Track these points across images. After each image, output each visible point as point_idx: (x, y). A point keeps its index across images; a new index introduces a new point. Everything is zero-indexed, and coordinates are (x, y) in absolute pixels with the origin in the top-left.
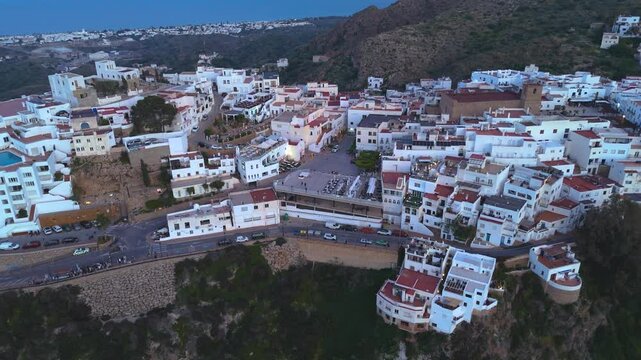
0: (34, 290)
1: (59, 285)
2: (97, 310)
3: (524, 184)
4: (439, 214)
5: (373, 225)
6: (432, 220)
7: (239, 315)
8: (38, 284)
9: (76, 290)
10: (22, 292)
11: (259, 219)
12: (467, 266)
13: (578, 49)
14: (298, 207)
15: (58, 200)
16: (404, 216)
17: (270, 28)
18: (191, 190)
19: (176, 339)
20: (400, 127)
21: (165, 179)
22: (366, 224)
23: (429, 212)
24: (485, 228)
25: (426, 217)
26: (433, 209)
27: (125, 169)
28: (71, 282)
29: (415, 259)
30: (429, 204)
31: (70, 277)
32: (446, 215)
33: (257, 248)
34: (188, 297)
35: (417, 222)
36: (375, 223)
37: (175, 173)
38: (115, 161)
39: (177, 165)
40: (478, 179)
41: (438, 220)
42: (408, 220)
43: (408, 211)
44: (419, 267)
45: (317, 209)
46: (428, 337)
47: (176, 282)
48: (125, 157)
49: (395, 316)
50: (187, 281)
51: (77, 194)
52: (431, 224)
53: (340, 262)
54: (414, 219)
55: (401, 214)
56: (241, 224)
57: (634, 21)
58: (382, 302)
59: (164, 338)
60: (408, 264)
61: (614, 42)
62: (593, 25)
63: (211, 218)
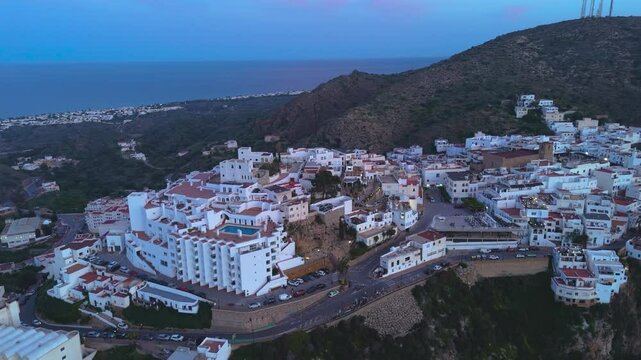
0: (334, 323)
1: (348, 317)
2: (381, 331)
3: (597, 204)
4: (558, 230)
5: (512, 246)
6: (554, 235)
7: (467, 320)
8: (334, 318)
9: (362, 319)
10: (326, 327)
11: (435, 253)
12: (602, 258)
13: (502, 119)
14: (455, 241)
15: (288, 259)
16: (533, 235)
17: (143, 113)
18: (376, 239)
19: (442, 343)
20: (479, 179)
21: (353, 233)
22: (507, 246)
23: (549, 230)
24: (592, 234)
25: (548, 234)
26: (553, 228)
27: (318, 229)
28: (355, 313)
29: (567, 260)
30: (550, 225)
31: (353, 311)
32: (565, 230)
33: (452, 273)
34: (431, 311)
35: (543, 240)
36: (513, 245)
37: (358, 227)
38: (313, 223)
39: (357, 221)
40: (571, 205)
41: (558, 234)
42: (535, 239)
43: (535, 231)
44: (569, 265)
45: (470, 241)
47: (419, 304)
48: (319, 219)
49: (576, 297)
50: (424, 302)
51: (298, 252)
52: (553, 239)
53: (507, 274)
54: (540, 237)
55: (528, 235)
56: (426, 258)
57: (531, 98)
58: (562, 291)
59: (434, 343)
60: (562, 264)
61: (525, 113)
62: (503, 102)
63: (411, 255)
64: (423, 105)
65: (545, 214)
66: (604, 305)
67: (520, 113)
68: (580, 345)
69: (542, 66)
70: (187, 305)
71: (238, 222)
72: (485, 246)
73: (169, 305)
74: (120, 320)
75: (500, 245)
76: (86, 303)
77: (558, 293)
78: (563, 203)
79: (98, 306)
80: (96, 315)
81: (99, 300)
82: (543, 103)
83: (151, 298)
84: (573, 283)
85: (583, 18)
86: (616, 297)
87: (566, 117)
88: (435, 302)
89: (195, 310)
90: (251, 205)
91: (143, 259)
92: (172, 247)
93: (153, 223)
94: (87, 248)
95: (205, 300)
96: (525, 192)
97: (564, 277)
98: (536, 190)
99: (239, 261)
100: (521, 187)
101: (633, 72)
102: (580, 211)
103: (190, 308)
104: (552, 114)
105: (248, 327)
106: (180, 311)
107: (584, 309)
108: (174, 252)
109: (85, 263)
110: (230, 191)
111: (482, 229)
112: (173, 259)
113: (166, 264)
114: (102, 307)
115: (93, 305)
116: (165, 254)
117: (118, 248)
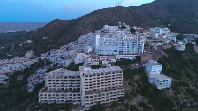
41: (169, 40)
53: (168, 48)
60: (175, 45)
61: (121, 26)
65: (166, 37)
70: (132, 57)
71: (129, 39)
72: (160, 44)
73: (127, 59)
75: (162, 44)
76: (101, 64)
77: (178, 49)
79: (105, 64)
81: (105, 62)
83: (121, 59)
89: (135, 58)
91: (107, 52)
93: (106, 42)
95: (137, 56)
96: (158, 34)
97: (177, 46)
99: (142, 45)
106: (132, 59)
107: (182, 52)
108: (121, 46)
112: (120, 49)
113: (116, 51)
114: (107, 64)
115: (103, 64)
116: (116, 48)
117: (91, 52)
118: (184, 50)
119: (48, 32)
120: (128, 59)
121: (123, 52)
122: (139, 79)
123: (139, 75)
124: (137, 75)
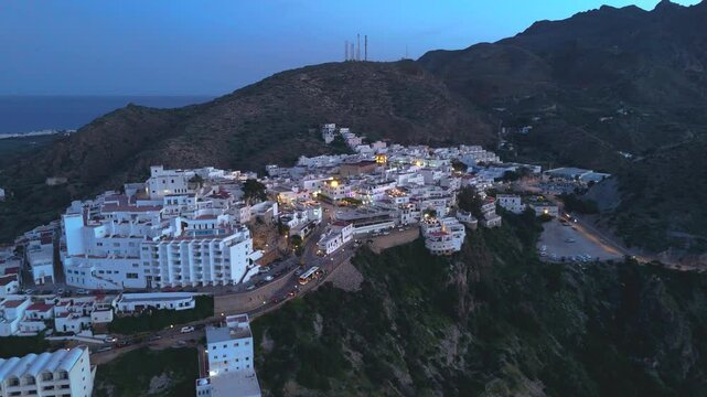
0: (316, 288)
1: (322, 283)
2: (346, 289)
4: (417, 210)
6: (415, 213)
7: (387, 276)
10: (311, 291)
11: (348, 236)
12: (450, 222)
13: (315, 145)
14: (356, 227)
16: (403, 216)
21: (287, 228)
22: (389, 226)
23: (412, 211)
24: (439, 209)
25: (412, 213)
26: (414, 208)
27: (262, 228)
28: (327, 279)
30: (412, 207)
32: (422, 209)
33: (366, 247)
34: (367, 273)
35: (410, 218)
36: (392, 224)
37: (290, 223)
38: (257, 223)
39: (287, 219)
40: (419, 192)
41: (418, 213)
42: (405, 218)
43: (404, 213)
44: (432, 230)
45: (366, 225)
46: (456, 254)
47: (358, 269)
48: (259, 220)
49: (443, 249)
50: (360, 268)
51: (256, 248)
52: (416, 216)
54: (407, 216)
55: (399, 217)
56: (345, 241)
57: (332, 126)
58: (434, 247)
59: (378, 292)
60: (429, 230)
61: (332, 139)
62: (310, 130)
63: (337, 238)
64: (236, 136)
65: (407, 199)
66: (458, 252)
67: (329, 139)
68: (452, 281)
69: (327, 100)
70: (183, 302)
71: (197, 227)
72: (377, 228)
73: (162, 307)
74: (104, 336)
75: (384, 226)
76: (50, 331)
77: (433, 249)
78: (415, 192)
79: (68, 330)
80: (73, 337)
81: (70, 323)
82: (344, 130)
83: (136, 307)
84: (440, 240)
85: (347, 61)
86: (463, 245)
87: (363, 141)
88: (366, 268)
89: (193, 304)
90: (201, 212)
91: (100, 278)
92: (146, 256)
93: (105, 242)
94: (13, 283)
95: (201, 294)
96: (386, 188)
97: (433, 237)
98: (392, 185)
99: (228, 253)
100: (383, 184)
101: (394, 106)
102: (426, 196)
103: (187, 304)
104: (353, 140)
105: (249, 305)
106: (178, 309)
107: (448, 256)
108: (150, 260)
109: (21, 297)
110: (176, 202)
111: (371, 215)
112: (147, 267)
113: (136, 276)
114: (76, 330)
115: (62, 330)
116: (134, 265)
117: (48, 279)
118: (458, 248)
119: (72, 157)
120: (165, 309)
121: (158, 279)
122: (166, 390)
123: (172, 373)
124: (164, 376)
